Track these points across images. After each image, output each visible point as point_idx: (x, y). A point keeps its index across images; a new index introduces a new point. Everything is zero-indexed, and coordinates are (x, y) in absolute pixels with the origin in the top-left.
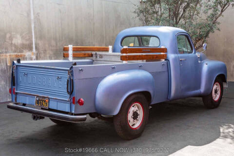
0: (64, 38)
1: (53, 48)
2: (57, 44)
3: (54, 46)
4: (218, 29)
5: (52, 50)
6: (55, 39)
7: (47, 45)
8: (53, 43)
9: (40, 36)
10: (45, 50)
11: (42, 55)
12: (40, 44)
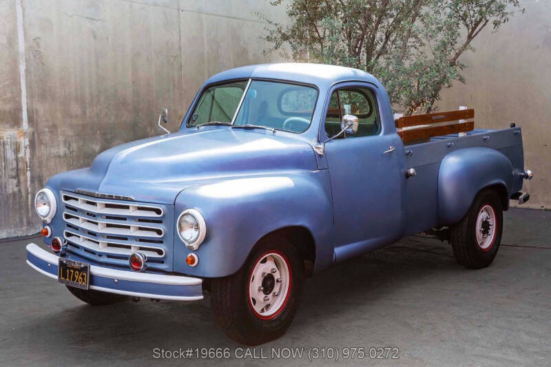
0: (102, 98)
1: (74, 121)
2: (84, 113)
3: (76, 117)
4: (461, 80)
5: (71, 126)
6: (81, 100)
7: (59, 115)
8: (75, 109)
9: (42, 91)
10: (55, 126)
11: (46, 138)
12: (41, 112)
